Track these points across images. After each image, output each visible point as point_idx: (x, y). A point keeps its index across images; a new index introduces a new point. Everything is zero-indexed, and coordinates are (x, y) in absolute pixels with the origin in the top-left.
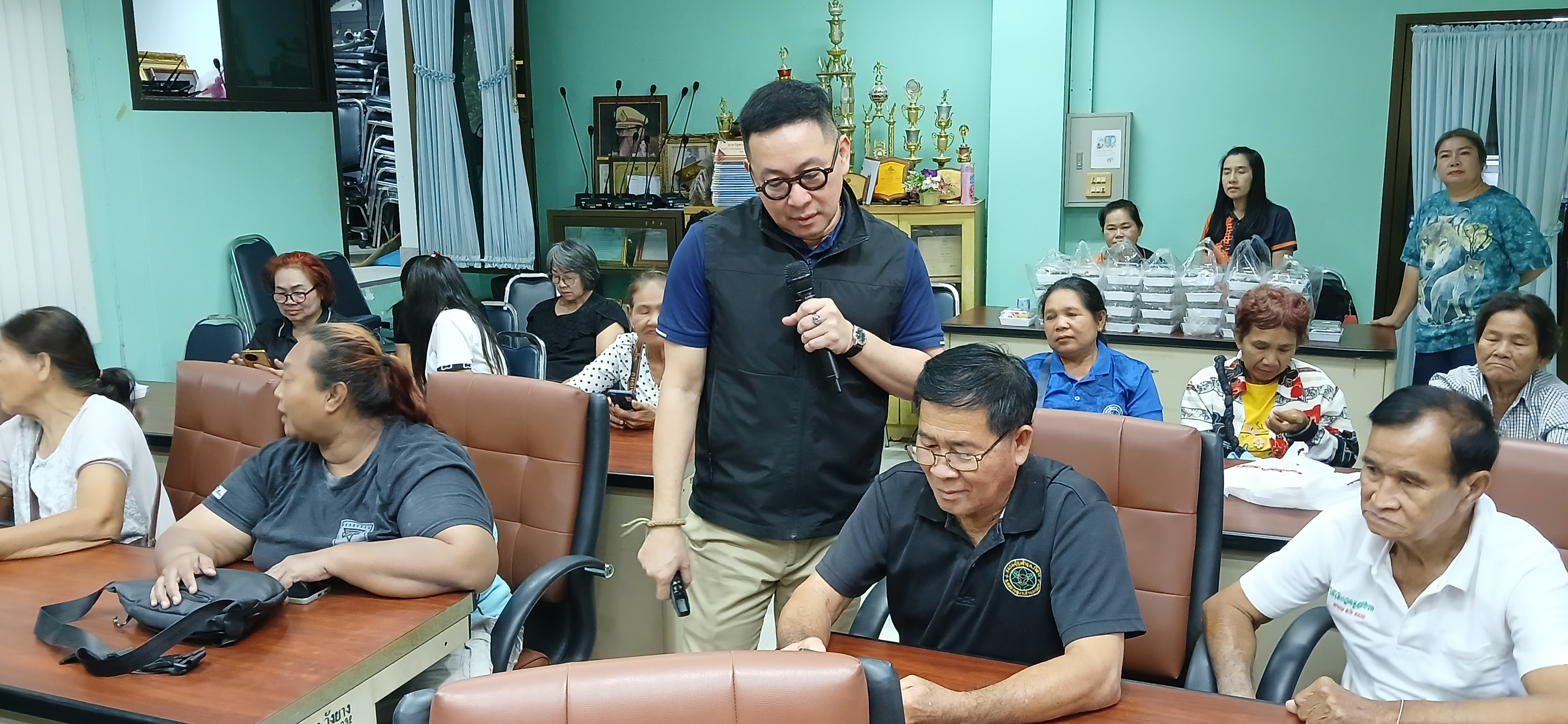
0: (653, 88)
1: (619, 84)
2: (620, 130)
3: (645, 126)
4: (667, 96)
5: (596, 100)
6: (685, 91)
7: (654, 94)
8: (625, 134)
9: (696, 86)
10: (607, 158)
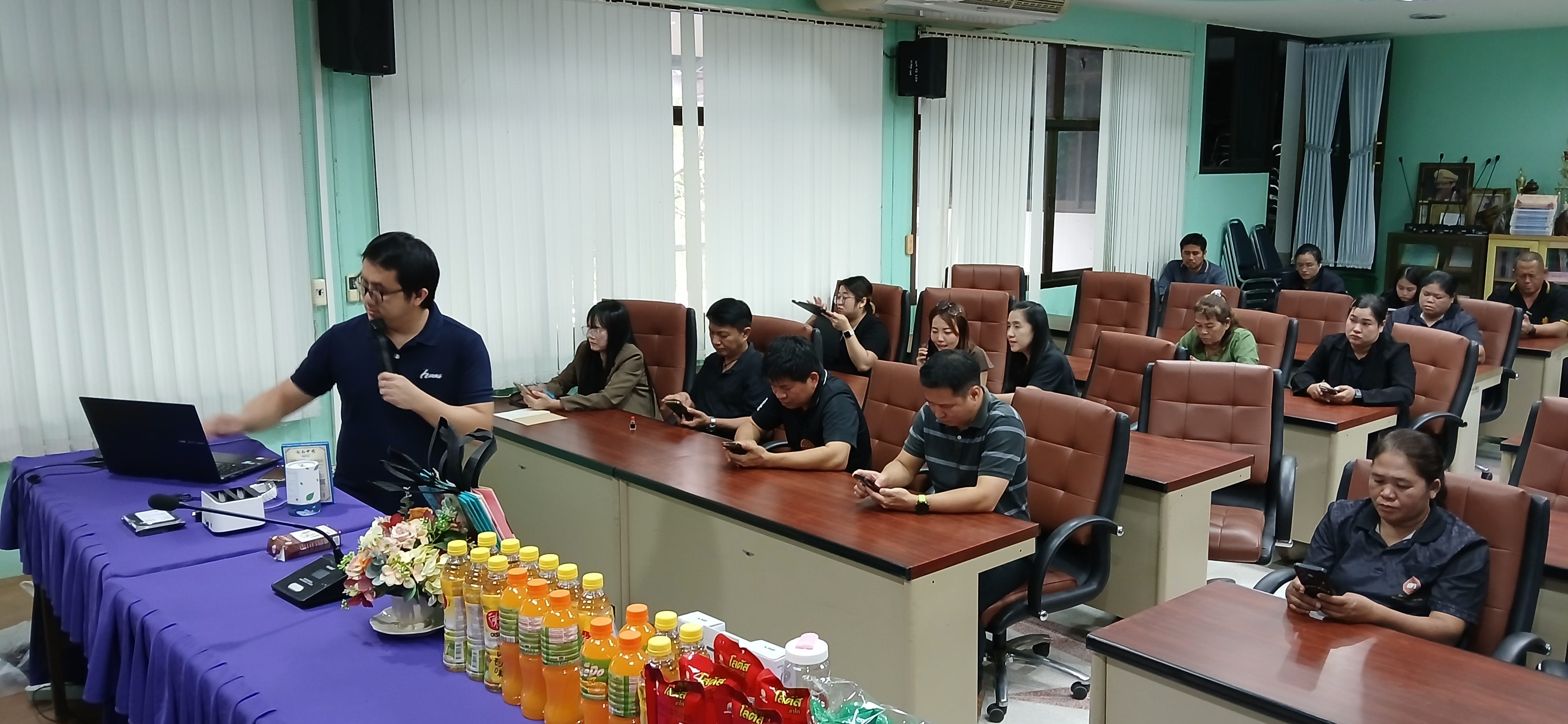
0: (1466, 158)
1: (1442, 156)
2: (1439, 184)
3: (1457, 182)
4: (1474, 164)
5: (1422, 165)
6: (1489, 161)
7: (1467, 162)
8: (1441, 186)
9: (1498, 158)
10: (1427, 202)
